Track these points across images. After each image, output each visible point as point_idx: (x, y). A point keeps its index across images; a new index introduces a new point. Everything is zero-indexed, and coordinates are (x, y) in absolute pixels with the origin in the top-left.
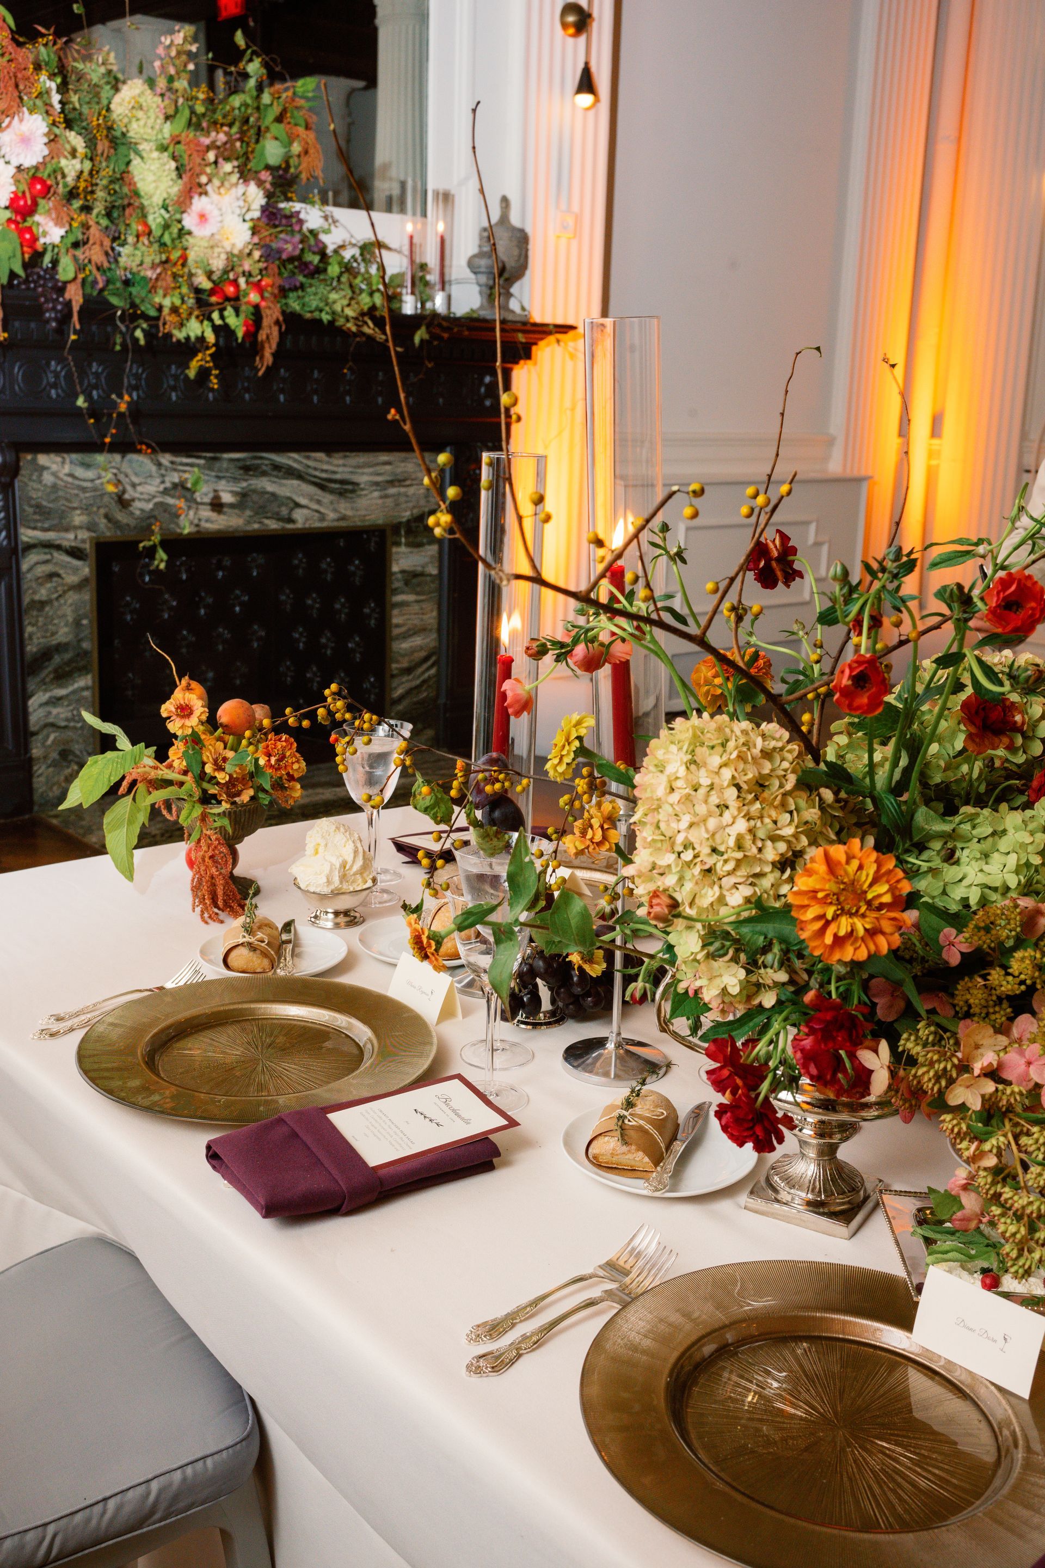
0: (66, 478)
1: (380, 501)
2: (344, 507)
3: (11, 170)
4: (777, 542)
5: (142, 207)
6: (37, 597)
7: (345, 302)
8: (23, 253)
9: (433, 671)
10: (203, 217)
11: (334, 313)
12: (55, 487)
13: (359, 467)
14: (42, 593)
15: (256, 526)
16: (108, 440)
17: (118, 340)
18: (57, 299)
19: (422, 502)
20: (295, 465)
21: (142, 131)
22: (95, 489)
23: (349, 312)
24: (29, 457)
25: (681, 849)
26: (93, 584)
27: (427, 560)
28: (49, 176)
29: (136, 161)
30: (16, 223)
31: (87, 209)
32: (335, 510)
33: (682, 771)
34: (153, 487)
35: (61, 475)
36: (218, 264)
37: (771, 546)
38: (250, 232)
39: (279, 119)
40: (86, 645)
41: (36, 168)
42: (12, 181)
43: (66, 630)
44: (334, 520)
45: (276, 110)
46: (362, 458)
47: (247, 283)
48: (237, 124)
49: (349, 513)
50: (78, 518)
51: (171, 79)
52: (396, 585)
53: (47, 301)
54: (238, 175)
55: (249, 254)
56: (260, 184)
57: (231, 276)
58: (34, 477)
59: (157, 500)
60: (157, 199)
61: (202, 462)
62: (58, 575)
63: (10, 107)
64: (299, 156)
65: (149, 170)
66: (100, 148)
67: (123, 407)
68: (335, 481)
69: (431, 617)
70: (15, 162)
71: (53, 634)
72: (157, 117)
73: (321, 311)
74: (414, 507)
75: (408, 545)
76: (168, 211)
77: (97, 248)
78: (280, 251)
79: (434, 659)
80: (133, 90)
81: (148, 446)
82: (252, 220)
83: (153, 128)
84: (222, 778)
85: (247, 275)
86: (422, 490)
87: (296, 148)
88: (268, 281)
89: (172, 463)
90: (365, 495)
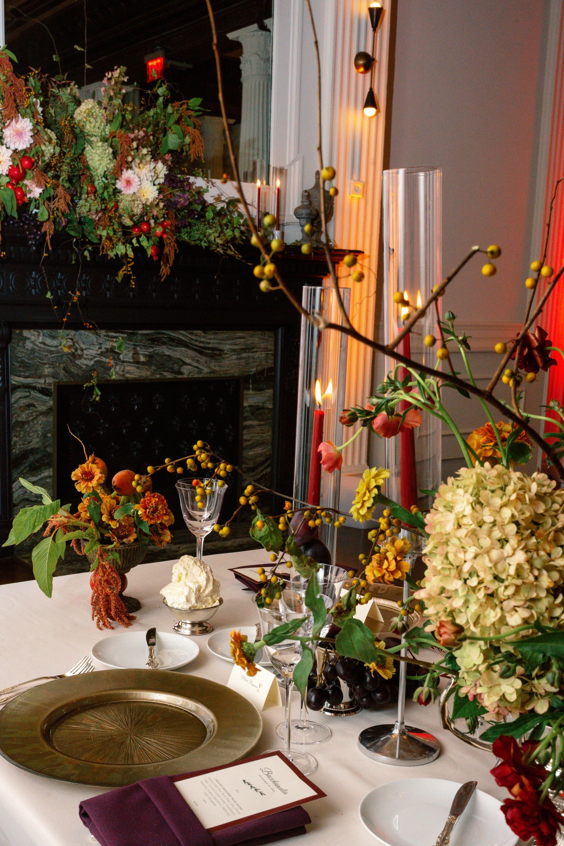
0: (40, 345)
1: (236, 362)
2: (214, 365)
3: (10, 152)
4: (537, 335)
5: (91, 176)
6: (20, 419)
7: (217, 235)
8: (17, 203)
9: (268, 470)
10: (128, 183)
11: (209, 242)
12: (33, 351)
13: (224, 340)
14: (23, 417)
15: (158, 376)
16: (65, 319)
17: (74, 257)
18: (37, 232)
19: (263, 363)
20: (183, 338)
21: (92, 130)
22: (58, 352)
23: (219, 241)
24: (18, 331)
25: (467, 576)
26: (55, 411)
27: (266, 399)
28: (33, 156)
29: (88, 148)
30: (13, 185)
31: (57, 177)
32: (208, 367)
33: (468, 510)
34: (93, 351)
35: (37, 343)
36: (138, 210)
37: (532, 338)
38: (157, 192)
39: (178, 122)
40: (49, 450)
41: (25, 151)
42: (10, 158)
43: (37, 440)
44: (207, 373)
45: (176, 117)
46: (226, 334)
47: (155, 223)
48: (152, 126)
49: (217, 369)
50: (47, 370)
51: (111, 99)
52: (246, 414)
53: (30, 234)
54: (151, 156)
55: (157, 205)
56: (164, 162)
57: (145, 218)
58: (20, 344)
59: (96, 359)
60: (100, 172)
61: (126, 335)
62: (33, 405)
63: (10, 113)
64: (189, 145)
65: (96, 153)
66: (66, 140)
67: (75, 299)
68: (208, 349)
69: (268, 435)
70: (13, 147)
71: (29, 442)
72: (102, 122)
73: (201, 241)
74: (258, 366)
75: (253, 389)
76: (107, 179)
77: (62, 201)
78: (176, 203)
79: (269, 462)
80: (88, 105)
81: (91, 324)
82: (159, 184)
83: (98, 128)
84: (114, 525)
85: (156, 218)
86: (263, 355)
87: (188, 140)
88: (168, 222)
89: (106, 336)
90: (228, 358)
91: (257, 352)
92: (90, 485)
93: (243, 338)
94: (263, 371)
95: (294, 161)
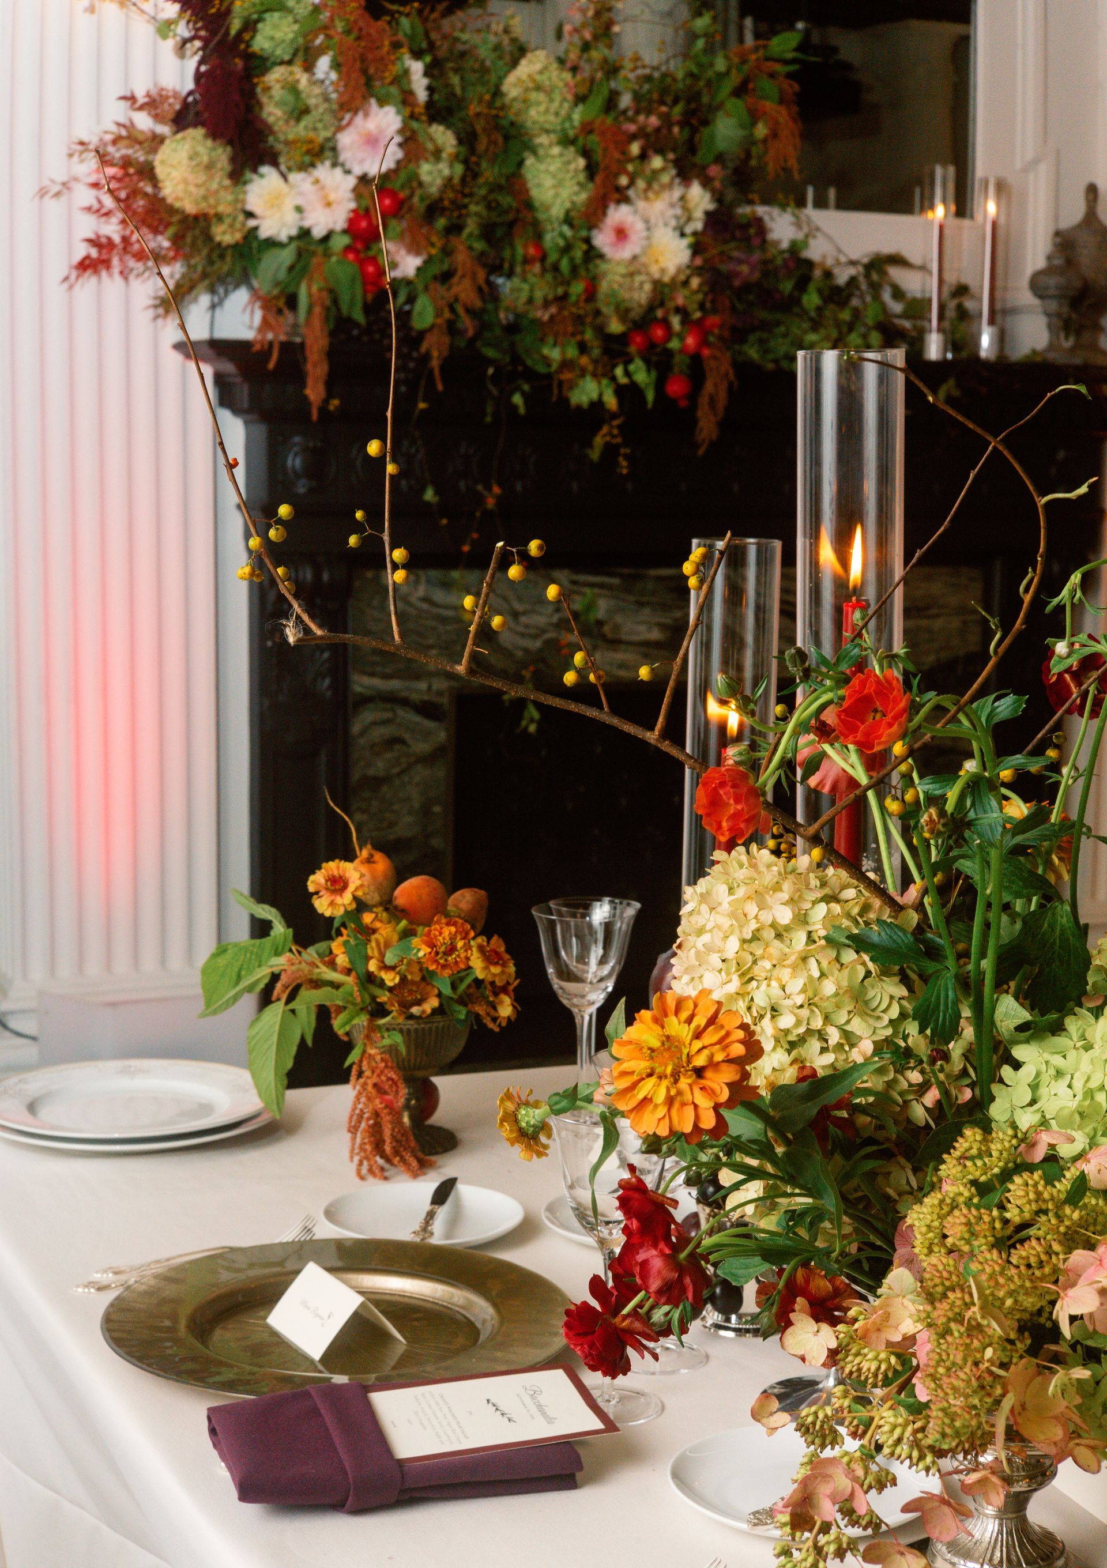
0: (419, 604)
3: (351, 181)
5: (536, 224)
6: (371, 772)
8: (365, 292)
10: (621, 234)
14: (379, 767)
16: (466, 548)
17: (489, 409)
18: (409, 354)
21: (541, 119)
22: (459, 620)
24: (370, 574)
26: (451, 754)
28: (403, 186)
29: (530, 161)
30: (356, 252)
31: (455, 229)
35: (413, 599)
36: (641, 295)
38: (689, 252)
39: (739, 92)
40: (437, 842)
41: (385, 177)
42: (351, 195)
43: (409, 819)
45: (734, 79)
47: (683, 323)
48: (682, 102)
51: (585, 46)
54: (674, 172)
55: (686, 283)
56: (706, 183)
57: (660, 313)
58: (375, 602)
60: (557, 211)
61: (616, 581)
62: (402, 741)
63: (353, 99)
64: (765, 141)
65: (547, 171)
66: (482, 145)
67: (491, 503)
70: (358, 171)
71: (392, 825)
72: (564, 99)
74: (941, 649)
76: (571, 225)
77: (467, 283)
78: (733, 275)
80: (534, 64)
82: (695, 234)
83: (557, 114)
84: (390, 979)
85: (682, 311)
87: (761, 130)
88: (714, 319)
91: (938, 616)
92: (339, 900)
95: (1036, 162)
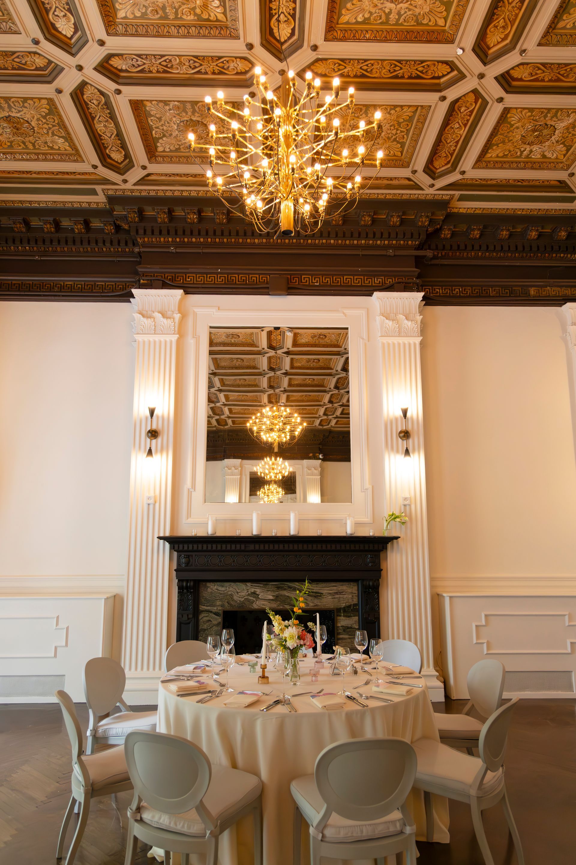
0: (215, 590)
1: (332, 600)
2: (317, 602)
12: (211, 593)
13: (323, 588)
15: (281, 607)
19: (350, 601)
20: (297, 587)
22: (224, 594)
26: (222, 623)
27: (353, 622)
32: (313, 603)
34: (244, 593)
46: (324, 584)
49: (319, 604)
50: (218, 603)
52: (340, 631)
58: (205, 590)
59: (245, 597)
61: (262, 585)
62: (210, 621)
68: (313, 592)
74: (347, 602)
75: (344, 616)
86: (350, 596)
89: (252, 586)
90: (326, 597)
91: (346, 594)
93: (336, 586)
94: (351, 605)
